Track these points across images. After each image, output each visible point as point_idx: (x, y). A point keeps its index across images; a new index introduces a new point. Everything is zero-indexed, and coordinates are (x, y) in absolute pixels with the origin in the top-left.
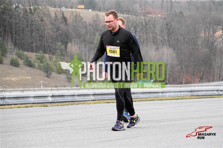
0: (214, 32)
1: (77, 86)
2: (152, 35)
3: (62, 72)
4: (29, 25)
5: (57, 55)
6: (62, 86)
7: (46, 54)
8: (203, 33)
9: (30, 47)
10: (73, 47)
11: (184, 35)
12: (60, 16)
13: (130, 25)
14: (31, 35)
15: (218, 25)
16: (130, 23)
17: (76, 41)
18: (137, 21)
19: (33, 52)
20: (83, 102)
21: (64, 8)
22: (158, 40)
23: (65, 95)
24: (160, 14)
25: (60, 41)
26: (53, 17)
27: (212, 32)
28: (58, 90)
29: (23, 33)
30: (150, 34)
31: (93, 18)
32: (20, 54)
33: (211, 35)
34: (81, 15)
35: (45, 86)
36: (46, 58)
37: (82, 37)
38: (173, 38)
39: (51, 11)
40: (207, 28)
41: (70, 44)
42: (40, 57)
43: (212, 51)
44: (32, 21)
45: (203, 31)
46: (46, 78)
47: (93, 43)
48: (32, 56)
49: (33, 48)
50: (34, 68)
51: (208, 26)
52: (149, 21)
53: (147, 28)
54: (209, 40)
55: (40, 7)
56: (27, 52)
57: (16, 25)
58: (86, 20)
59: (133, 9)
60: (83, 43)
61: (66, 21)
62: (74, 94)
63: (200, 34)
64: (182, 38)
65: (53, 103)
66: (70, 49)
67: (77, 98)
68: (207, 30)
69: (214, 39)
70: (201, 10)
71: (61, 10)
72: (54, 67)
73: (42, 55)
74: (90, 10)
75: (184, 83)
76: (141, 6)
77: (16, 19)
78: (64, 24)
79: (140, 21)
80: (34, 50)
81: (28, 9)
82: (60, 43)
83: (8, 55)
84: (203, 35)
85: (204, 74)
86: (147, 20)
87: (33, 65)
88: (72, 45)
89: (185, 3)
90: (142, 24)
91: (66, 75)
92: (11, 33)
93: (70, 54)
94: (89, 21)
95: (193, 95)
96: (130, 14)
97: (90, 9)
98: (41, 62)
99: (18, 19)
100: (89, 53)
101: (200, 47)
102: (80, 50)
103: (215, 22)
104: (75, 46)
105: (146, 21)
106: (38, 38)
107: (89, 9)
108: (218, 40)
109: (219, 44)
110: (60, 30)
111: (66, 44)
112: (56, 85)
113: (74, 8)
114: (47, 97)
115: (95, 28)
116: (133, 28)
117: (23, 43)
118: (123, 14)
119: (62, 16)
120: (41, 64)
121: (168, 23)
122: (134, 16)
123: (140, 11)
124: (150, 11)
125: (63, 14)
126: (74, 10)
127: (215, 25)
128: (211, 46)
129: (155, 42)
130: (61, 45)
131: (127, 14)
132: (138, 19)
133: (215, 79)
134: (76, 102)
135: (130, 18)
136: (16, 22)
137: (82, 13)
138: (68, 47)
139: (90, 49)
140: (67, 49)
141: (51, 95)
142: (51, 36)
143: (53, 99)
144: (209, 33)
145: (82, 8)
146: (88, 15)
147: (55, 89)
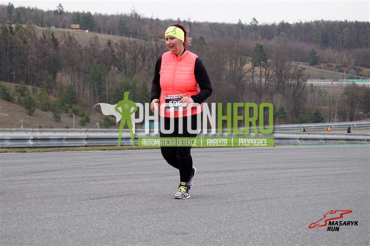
0: (242, 64)
1: (68, 128)
3: (48, 109)
4: (8, 48)
5: (43, 87)
6: (47, 127)
7: (28, 85)
8: (228, 65)
9: (9, 76)
10: (64, 77)
13: (137, 52)
14: (11, 61)
15: (247, 56)
16: (137, 49)
17: (67, 70)
18: (146, 47)
19: (13, 82)
20: (72, 148)
21: (54, 27)
23: (51, 138)
25: (47, 70)
26: (39, 39)
27: (239, 65)
28: (41, 132)
31: (90, 42)
33: (238, 68)
34: (76, 37)
35: (26, 125)
36: (29, 90)
37: (76, 65)
39: (37, 31)
40: (234, 58)
41: (60, 73)
42: (21, 89)
43: (240, 88)
44: (12, 43)
45: (228, 63)
46: (28, 116)
47: (88, 73)
48: (11, 87)
49: (12, 77)
50: (13, 103)
51: (235, 56)
54: (235, 74)
56: (5, 82)
58: (81, 43)
59: (141, 31)
60: (77, 73)
61: (57, 45)
62: (62, 138)
63: (225, 66)
65: (34, 147)
66: (59, 79)
67: (66, 143)
68: (233, 61)
69: (242, 73)
70: (227, 36)
71: (50, 30)
72: (39, 102)
73: (23, 86)
74: (87, 31)
76: (151, 28)
78: (54, 48)
79: (150, 47)
80: (13, 80)
81: (8, 27)
82: (47, 72)
84: (229, 68)
86: (159, 46)
87: (12, 98)
88: (62, 75)
89: (207, 26)
90: (153, 50)
91: (54, 113)
93: (58, 86)
94: (85, 44)
96: (138, 37)
97: (87, 29)
98: (23, 95)
100: (83, 85)
101: (225, 82)
102: (72, 82)
103: (243, 52)
105: (157, 47)
106: (19, 65)
107: (85, 30)
108: (246, 74)
109: (248, 80)
110: (47, 55)
111: (55, 73)
112: (40, 126)
113: (67, 28)
114: (27, 140)
115: (92, 53)
118: (129, 36)
119: (51, 37)
120: (22, 98)
122: (142, 40)
123: (150, 35)
125: (53, 35)
126: (66, 30)
127: (244, 55)
128: (237, 81)
130: (48, 74)
131: (133, 38)
132: (147, 45)
134: (63, 148)
135: (138, 42)
137: (77, 35)
138: (57, 78)
139: (85, 81)
140: (56, 80)
141: (32, 138)
142: (35, 63)
143: (35, 143)
144: (236, 65)
145: (76, 28)
146: (84, 37)
147: (38, 130)
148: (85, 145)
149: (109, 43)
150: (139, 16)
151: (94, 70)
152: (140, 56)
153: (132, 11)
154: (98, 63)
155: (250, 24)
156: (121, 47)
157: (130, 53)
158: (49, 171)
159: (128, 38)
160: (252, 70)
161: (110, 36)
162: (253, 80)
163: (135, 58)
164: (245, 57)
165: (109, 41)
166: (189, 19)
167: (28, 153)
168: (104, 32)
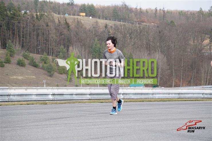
0: (202, 40)
1: (77, 86)
2: (146, 42)
3: (63, 73)
7: (49, 56)
8: (192, 41)
9: (36, 50)
11: (174, 43)
12: (63, 22)
13: (126, 32)
14: (37, 38)
15: (206, 34)
16: (126, 30)
17: (77, 45)
18: (133, 28)
19: (38, 54)
21: (68, 15)
22: (150, 46)
23: (65, 94)
24: (153, 23)
25: (63, 45)
26: (57, 23)
27: (200, 41)
28: (58, 89)
29: (30, 36)
30: (144, 40)
31: (93, 25)
32: (26, 55)
33: (199, 43)
34: (82, 22)
35: (48, 85)
36: (50, 60)
37: (83, 42)
38: (165, 45)
39: (55, 17)
41: (72, 47)
42: (44, 59)
44: (38, 26)
45: (192, 40)
46: (49, 78)
47: (92, 47)
48: (37, 57)
49: (38, 50)
50: (38, 68)
52: (144, 28)
53: (141, 35)
54: (197, 47)
55: (46, 14)
56: (33, 54)
57: (24, 29)
58: (86, 26)
59: (129, 17)
60: (83, 47)
61: (69, 27)
62: (72, 93)
63: (190, 42)
64: (173, 45)
65: (53, 100)
66: (71, 52)
67: (75, 97)
68: (196, 38)
69: (202, 47)
70: (191, 19)
71: (64, 17)
73: (45, 57)
74: (91, 18)
75: (173, 86)
76: (136, 15)
77: (23, 24)
78: (67, 29)
79: (135, 28)
80: (39, 52)
81: (35, 14)
82: (62, 47)
83: (15, 56)
84: (192, 43)
85: (192, 78)
86: (142, 28)
87: (38, 65)
88: (73, 49)
89: (176, 13)
90: (137, 31)
91: (67, 76)
92: (19, 36)
94: (89, 27)
95: (181, 97)
96: (127, 22)
97: (89, 17)
98: (45, 63)
99: (25, 24)
100: (88, 55)
101: (189, 53)
102: (80, 53)
103: (203, 31)
104: (76, 50)
105: (140, 29)
106: (43, 42)
108: (205, 47)
109: (207, 52)
110: (63, 34)
111: (68, 47)
112: (57, 85)
113: (77, 15)
114: (48, 95)
115: (94, 33)
116: (129, 34)
117: (30, 46)
118: (120, 21)
119: (65, 22)
120: (45, 65)
121: (161, 31)
122: (130, 24)
123: (135, 20)
124: (144, 19)
125: (66, 20)
126: (76, 17)
127: (203, 34)
129: (148, 48)
130: (63, 48)
131: (123, 22)
132: (133, 27)
133: (202, 83)
134: (73, 101)
135: (126, 25)
136: (24, 27)
137: (83, 20)
138: (69, 51)
140: (69, 52)
141: (52, 94)
142: (54, 40)
143: (54, 97)
144: (198, 41)
145: (83, 15)
146: (88, 21)
147: (56, 88)
148: (89, 99)
149: (106, 26)
150: (128, 7)
151: (96, 45)
152: (128, 35)
153: (122, 3)
154: (98, 40)
155: (208, 11)
156: (115, 29)
157: (121, 33)
158: (63, 118)
159: (119, 23)
160: (210, 45)
161: (106, 21)
162: (210, 52)
163: (124, 37)
164: (204, 35)
165: (106, 24)
166: (163, 8)
167: (48, 105)
168: (103, 19)
